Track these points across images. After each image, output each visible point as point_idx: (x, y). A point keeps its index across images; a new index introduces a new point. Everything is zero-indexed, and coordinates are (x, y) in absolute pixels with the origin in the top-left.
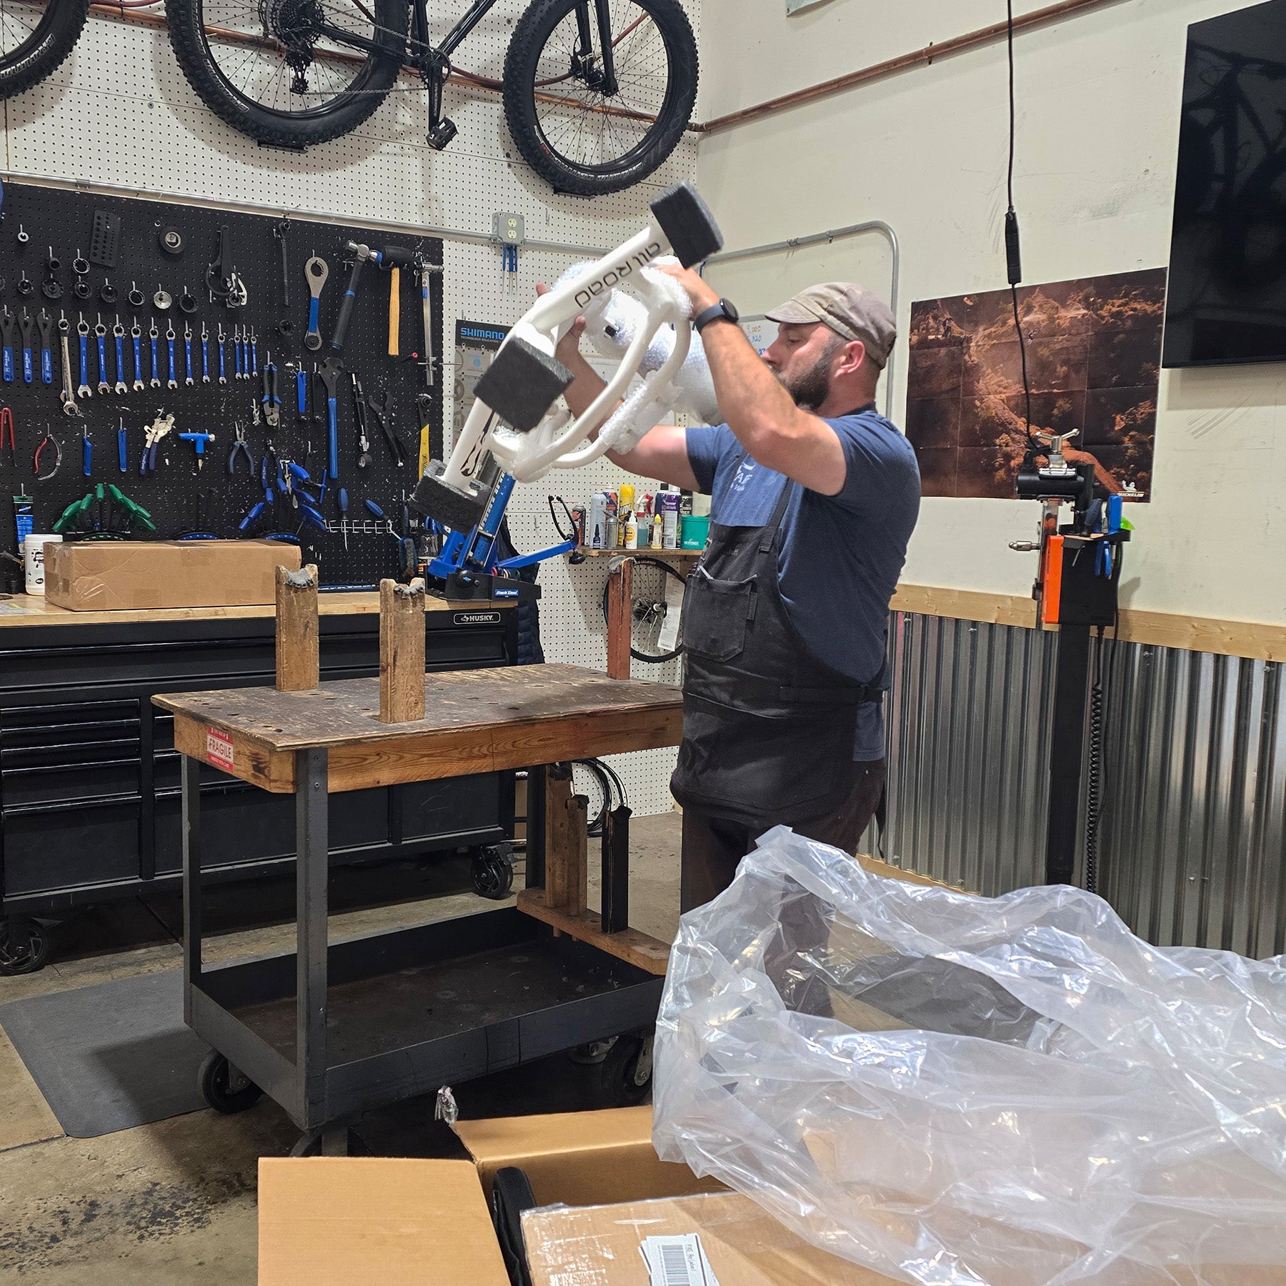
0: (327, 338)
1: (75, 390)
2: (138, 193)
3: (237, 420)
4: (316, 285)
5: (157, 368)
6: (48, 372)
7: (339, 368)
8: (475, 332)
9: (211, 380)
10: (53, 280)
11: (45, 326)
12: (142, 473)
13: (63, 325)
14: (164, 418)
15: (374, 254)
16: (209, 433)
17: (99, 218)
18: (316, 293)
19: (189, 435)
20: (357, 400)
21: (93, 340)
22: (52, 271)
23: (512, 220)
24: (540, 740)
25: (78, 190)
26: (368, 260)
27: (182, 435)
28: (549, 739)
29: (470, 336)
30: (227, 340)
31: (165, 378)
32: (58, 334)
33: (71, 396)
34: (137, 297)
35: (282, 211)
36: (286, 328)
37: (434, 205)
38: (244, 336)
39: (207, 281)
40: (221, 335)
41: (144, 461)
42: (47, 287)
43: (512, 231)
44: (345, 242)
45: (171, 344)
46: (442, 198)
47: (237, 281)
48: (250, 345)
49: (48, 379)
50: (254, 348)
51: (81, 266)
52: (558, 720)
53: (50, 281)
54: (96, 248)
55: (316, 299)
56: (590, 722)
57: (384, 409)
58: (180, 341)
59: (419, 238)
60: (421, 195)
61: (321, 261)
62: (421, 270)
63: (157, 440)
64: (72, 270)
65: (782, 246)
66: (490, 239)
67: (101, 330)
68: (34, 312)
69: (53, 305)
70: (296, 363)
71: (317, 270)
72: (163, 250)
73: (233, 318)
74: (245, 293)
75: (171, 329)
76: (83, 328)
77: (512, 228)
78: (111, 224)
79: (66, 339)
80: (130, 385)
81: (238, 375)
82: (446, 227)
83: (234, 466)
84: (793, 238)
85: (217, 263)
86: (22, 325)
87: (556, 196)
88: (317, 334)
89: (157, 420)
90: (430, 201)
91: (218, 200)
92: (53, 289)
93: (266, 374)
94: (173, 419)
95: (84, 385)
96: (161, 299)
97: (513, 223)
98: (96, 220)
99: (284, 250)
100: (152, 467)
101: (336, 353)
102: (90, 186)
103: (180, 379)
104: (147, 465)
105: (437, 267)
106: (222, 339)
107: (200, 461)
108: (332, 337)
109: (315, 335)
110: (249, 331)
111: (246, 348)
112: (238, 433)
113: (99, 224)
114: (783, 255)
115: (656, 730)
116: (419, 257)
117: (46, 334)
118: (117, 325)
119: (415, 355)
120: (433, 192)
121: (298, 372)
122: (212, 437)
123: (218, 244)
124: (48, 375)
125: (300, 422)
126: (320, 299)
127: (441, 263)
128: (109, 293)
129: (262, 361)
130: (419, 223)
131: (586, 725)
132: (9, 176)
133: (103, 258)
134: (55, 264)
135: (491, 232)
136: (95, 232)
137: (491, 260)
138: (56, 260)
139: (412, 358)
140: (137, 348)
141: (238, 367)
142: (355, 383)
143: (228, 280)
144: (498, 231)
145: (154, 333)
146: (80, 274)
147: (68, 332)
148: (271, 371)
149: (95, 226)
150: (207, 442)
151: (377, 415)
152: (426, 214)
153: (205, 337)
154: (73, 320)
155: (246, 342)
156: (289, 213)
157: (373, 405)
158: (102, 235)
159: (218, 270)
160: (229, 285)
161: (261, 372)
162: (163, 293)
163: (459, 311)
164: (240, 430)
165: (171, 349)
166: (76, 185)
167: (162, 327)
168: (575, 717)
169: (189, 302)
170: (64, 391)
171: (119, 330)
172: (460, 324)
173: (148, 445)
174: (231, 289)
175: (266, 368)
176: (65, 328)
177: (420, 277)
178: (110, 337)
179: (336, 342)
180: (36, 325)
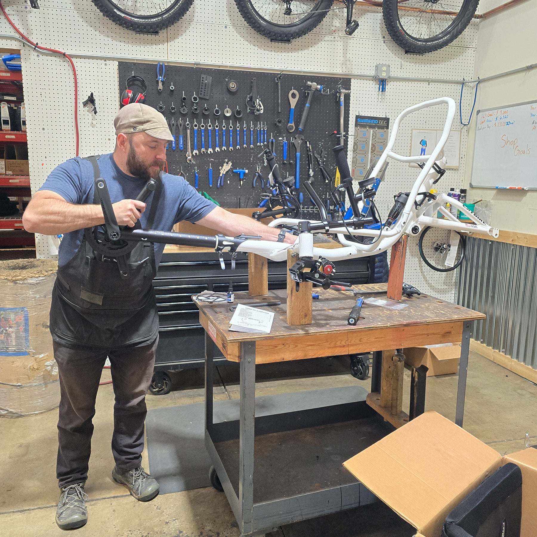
0: (297, 126)
1: (192, 152)
2: (219, 66)
3: (258, 163)
4: (293, 102)
5: (225, 142)
6: (181, 145)
7: (302, 139)
8: (363, 120)
9: (247, 147)
10: (184, 106)
11: (181, 125)
12: (218, 187)
13: (188, 125)
14: (227, 163)
15: (319, 87)
16: (246, 169)
17: (203, 78)
18: (293, 107)
19: (238, 170)
20: (309, 153)
21: (199, 130)
22: (184, 102)
23: (384, 67)
24: (376, 338)
25: (195, 66)
26: (316, 89)
27: (234, 171)
28: (382, 338)
29: (362, 122)
30: (254, 129)
31: (228, 147)
32: (185, 129)
33: (191, 155)
34: (217, 112)
35: (280, 70)
36: (280, 122)
37: (348, 63)
38: (262, 127)
39: (247, 103)
40: (252, 126)
41: (219, 182)
42: (181, 109)
43: (384, 73)
44: (306, 82)
45: (231, 131)
46: (351, 59)
47: (259, 102)
48: (264, 130)
49: (182, 148)
50: (265, 132)
51: (195, 99)
52: (387, 328)
53: (182, 107)
54: (201, 91)
55: (293, 109)
56: (406, 328)
57: (321, 157)
58: (235, 130)
59: (340, 79)
60: (342, 59)
61: (296, 92)
62: (340, 93)
63: (224, 173)
64: (192, 101)
65: (523, 69)
66: (373, 77)
67: (203, 126)
68: (177, 120)
69: (183, 116)
70: (283, 138)
71: (294, 96)
72: (229, 91)
73: (257, 118)
74: (262, 107)
75: (231, 125)
76: (196, 126)
77: (384, 71)
78: (208, 80)
79: (189, 130)
80: (214, 150)
81: (258, 144)
82: (353, 72)
83: (256, 184)
84: (529, 65)
85: (251, 95)
86: (172, 125)
87: (406, 55)
88: (293, 124)
89: (225, 164)
90: (346, 62)
91: (253, 67)
92: (184, 109)
93: (270, 143)
94: (231, 164)
95: (196, 150)
96: (227, 112)
97: (384, 68)
98: (202, 79)
99: (280, 87)
100: (222, 184)
101: (301, 133)
102: (200, 64)
103: (234, 147)
104: (220, 183)
105: (347, 91)
106: (252, 128)
107: (242, 182)
108: (299, 125)
109: (292, 125)
110: (263, 124)
111: (262, 132)
112: (258, 169)
113: (203, 80)
114: (523, 74)
115: (445, 333)
116: (340, 87)
117: (181, 128)
118: (209, 124)
119: (335, 132)
120: (348, 57)
121: (284, 142)
122: (247, 171)
123: (252, 87)
124: (182, 146)
125: (284, 164)
126: (295, 109)
127: (350, 89)
128: (206, 110)
129: (269, 137)
130: (341, 72)
131: (403, 330)
132: (168, 62)
133: (204, 95)
134: (184, 99)
135: (374, 74)
136: (201, 84)
137: (374, 86)
138: (185, 97)
139: (334, 133)
140: (217, 134)
141: (259, 140)
142: (308, 146)
143: (255, 102)
144: (377, 73)
145: (224, 127)
146: (195, 103)
147: (190, 128)
148: (272, 142)
149: (201, 81)
150: (244, 173)
151: (318, 159)
152: (344, 68)
153: (245, 128)
154: (192, 122)
155: (262, 129)
156: (283, 71)
157: (316, 155)
158: (204, 85)
159: (251, 98)
160: (256, 104)
161: (268, 142)
162: (228, 109)
163: (357, 111)
164: (259, 168)
165: (231, 134)
166: (195, 64)
167: (228, 124)
168: (397, 326)
169: (239, 113)
170: (188, 153)
171: (210, 126)
172: (357, 117)
173: (221, 175)
174: (257, 106)
175: (270, 141)
176: (188, 126)
177: (340, 97)
178: (206, 129)
179: (301, 127)
180: (177, 125)
